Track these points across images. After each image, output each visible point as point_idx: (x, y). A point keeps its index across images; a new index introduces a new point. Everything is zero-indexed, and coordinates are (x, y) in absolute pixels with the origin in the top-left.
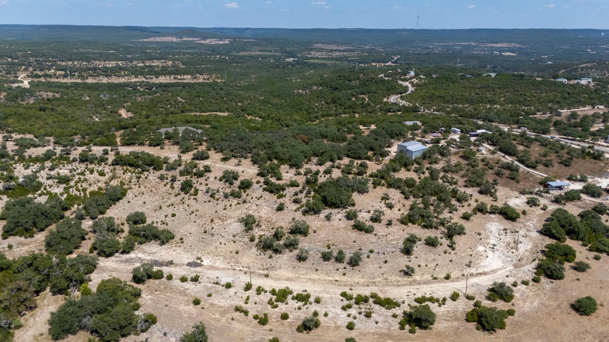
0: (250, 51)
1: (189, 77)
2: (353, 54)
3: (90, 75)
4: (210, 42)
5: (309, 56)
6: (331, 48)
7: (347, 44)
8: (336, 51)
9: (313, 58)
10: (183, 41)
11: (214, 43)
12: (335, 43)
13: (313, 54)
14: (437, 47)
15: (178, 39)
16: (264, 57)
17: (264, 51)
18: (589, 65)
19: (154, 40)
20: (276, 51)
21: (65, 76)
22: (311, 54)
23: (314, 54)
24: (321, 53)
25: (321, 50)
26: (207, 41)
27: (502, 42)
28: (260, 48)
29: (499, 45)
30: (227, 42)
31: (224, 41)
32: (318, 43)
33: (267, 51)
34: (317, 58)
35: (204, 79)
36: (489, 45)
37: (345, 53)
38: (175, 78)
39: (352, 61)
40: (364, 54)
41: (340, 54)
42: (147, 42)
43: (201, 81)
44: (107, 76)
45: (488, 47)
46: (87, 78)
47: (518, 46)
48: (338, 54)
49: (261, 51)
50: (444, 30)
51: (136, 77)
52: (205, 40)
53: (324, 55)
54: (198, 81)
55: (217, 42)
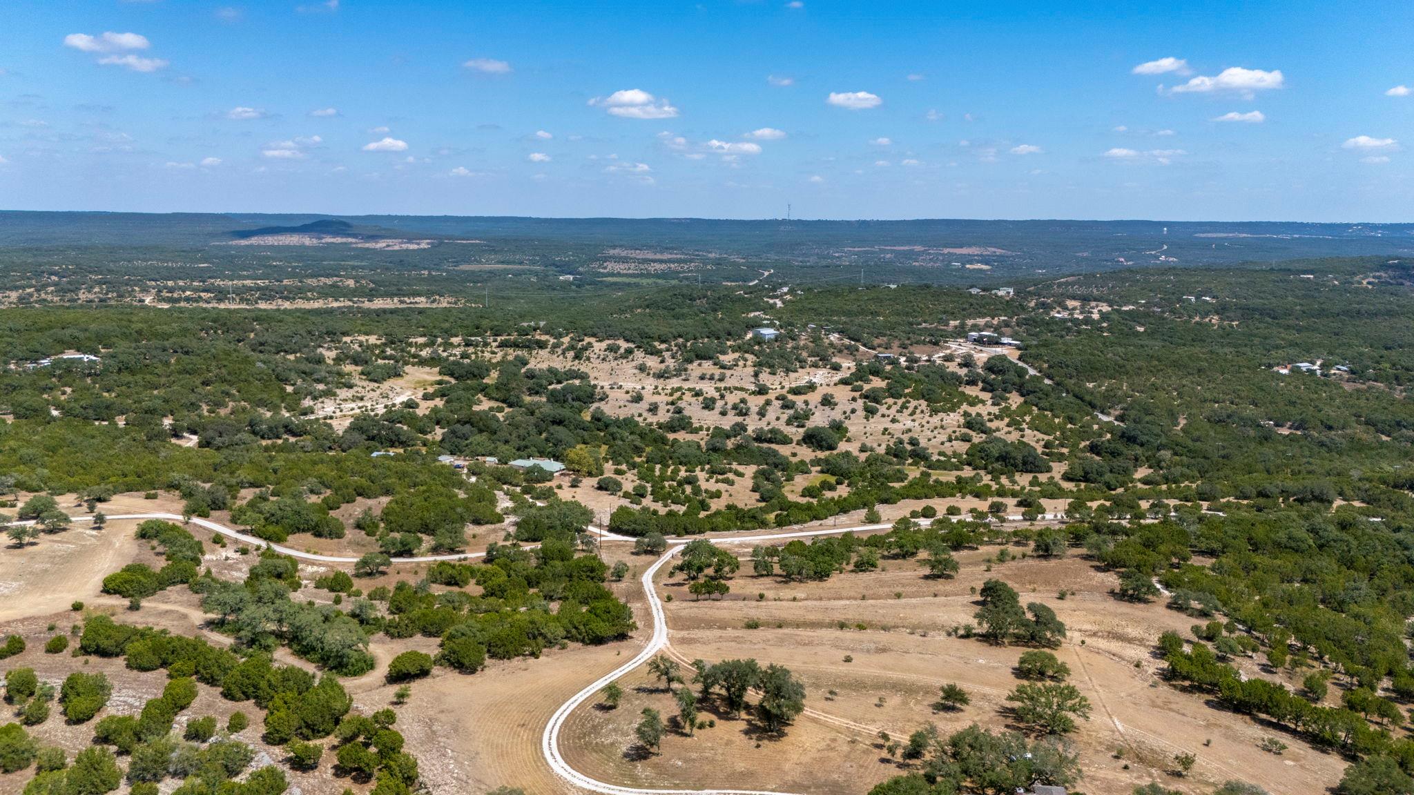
0: (480, 262)
1: (423, 299)
2: (686, 267)
3: (259, 298)
4: (388, 246)
5: (602, 271)
6: (640, 257)
7: (672, 248)
8: (654, 261)
9: (612, 275)
10: (327, 243)
11: (397, 248)
12: (649, 247)
13: (609, 267)
14: (847, 255)
15: (315, 241)
16: (517, 274)
17: (508, 263)
18: (1070, 279)
19: (262, 243)
20: (533, 263)
21: (220, 300)
22: (605, 268)
23: (611, 266)
24: (626, 266)
25: (624, 260)
26: (381, 244)
27: (970, 246)
28: (500, 257)
29: (964, 251)
30: (424, 245)
31: (418, 244)
32: (614, 247)
33: (514, 263)
34: (619, 275)
35: (448, 303)
36: (946, 251)
37: (672, 265)
38: (402, 302)
39: (687, 278)
40: (709, 267)
41: (663, 266)
42: (247, 246)
43: (445, 305)
44: (287, 298)
45: (943, 255)
46: (257, 303)
47: (999, 252)
48: (657, 266)
49: (503, 263)
50: (864, 222)
51: (336, 300)
52: (377, 243)
53: (632, 268)
54: (441, 306)
55: (404, 246)
